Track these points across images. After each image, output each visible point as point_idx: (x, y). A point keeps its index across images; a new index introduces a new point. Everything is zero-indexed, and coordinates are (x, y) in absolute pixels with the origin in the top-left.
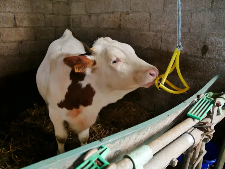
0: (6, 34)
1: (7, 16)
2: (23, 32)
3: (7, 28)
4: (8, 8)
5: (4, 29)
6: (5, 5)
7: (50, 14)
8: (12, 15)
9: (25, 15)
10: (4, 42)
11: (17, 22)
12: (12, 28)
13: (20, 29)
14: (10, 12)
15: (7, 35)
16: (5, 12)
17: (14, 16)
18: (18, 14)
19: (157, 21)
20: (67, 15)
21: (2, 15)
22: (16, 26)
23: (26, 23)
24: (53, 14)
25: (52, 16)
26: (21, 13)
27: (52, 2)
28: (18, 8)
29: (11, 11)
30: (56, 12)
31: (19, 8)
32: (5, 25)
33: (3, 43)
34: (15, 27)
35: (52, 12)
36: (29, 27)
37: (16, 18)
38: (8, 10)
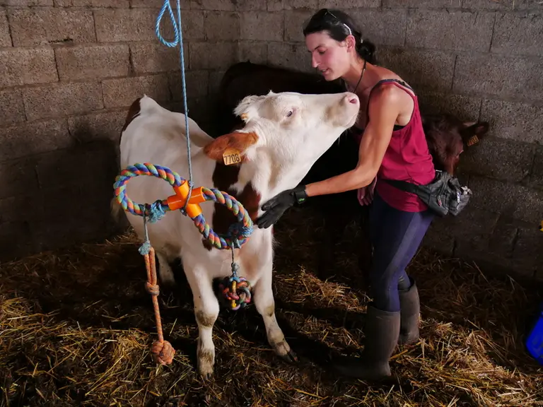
0: (112, 93)
1: (116, 52)
2: (146, 84)
3: (115, 78)
4: (118, 34)
5: (110, 80)
6: (112, 27)
7: (199, 40)
8: (124, 48)
9: (150, 46)
10: (110, 111)
11: (135, 64)
12: (125, 77)
13: (141, 78)
14: (121, 42)
15: (116, 96)
16: (112, 44)
17: (130, 50)
18: (137, 46)
19: (471, 72)
20: (231, 41)
21: (107, 50)
22: (132, 73)
23: (151, 65)
24: (205, 40)
25: (203, 44)
26: (142, 42)
27: (203, 13)
28: (136, 32)
29: (124, 39)
30: (210, 36)
31: (138, 31)
32: (111, 72)
33: (107, 112)
34: (131, 76)
35: (202, 36)
36: (158, 73)
37: (133, 55)
38: (118, 37)
